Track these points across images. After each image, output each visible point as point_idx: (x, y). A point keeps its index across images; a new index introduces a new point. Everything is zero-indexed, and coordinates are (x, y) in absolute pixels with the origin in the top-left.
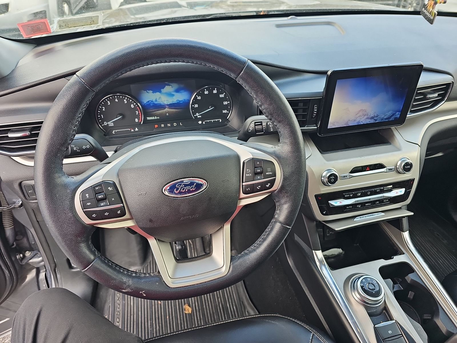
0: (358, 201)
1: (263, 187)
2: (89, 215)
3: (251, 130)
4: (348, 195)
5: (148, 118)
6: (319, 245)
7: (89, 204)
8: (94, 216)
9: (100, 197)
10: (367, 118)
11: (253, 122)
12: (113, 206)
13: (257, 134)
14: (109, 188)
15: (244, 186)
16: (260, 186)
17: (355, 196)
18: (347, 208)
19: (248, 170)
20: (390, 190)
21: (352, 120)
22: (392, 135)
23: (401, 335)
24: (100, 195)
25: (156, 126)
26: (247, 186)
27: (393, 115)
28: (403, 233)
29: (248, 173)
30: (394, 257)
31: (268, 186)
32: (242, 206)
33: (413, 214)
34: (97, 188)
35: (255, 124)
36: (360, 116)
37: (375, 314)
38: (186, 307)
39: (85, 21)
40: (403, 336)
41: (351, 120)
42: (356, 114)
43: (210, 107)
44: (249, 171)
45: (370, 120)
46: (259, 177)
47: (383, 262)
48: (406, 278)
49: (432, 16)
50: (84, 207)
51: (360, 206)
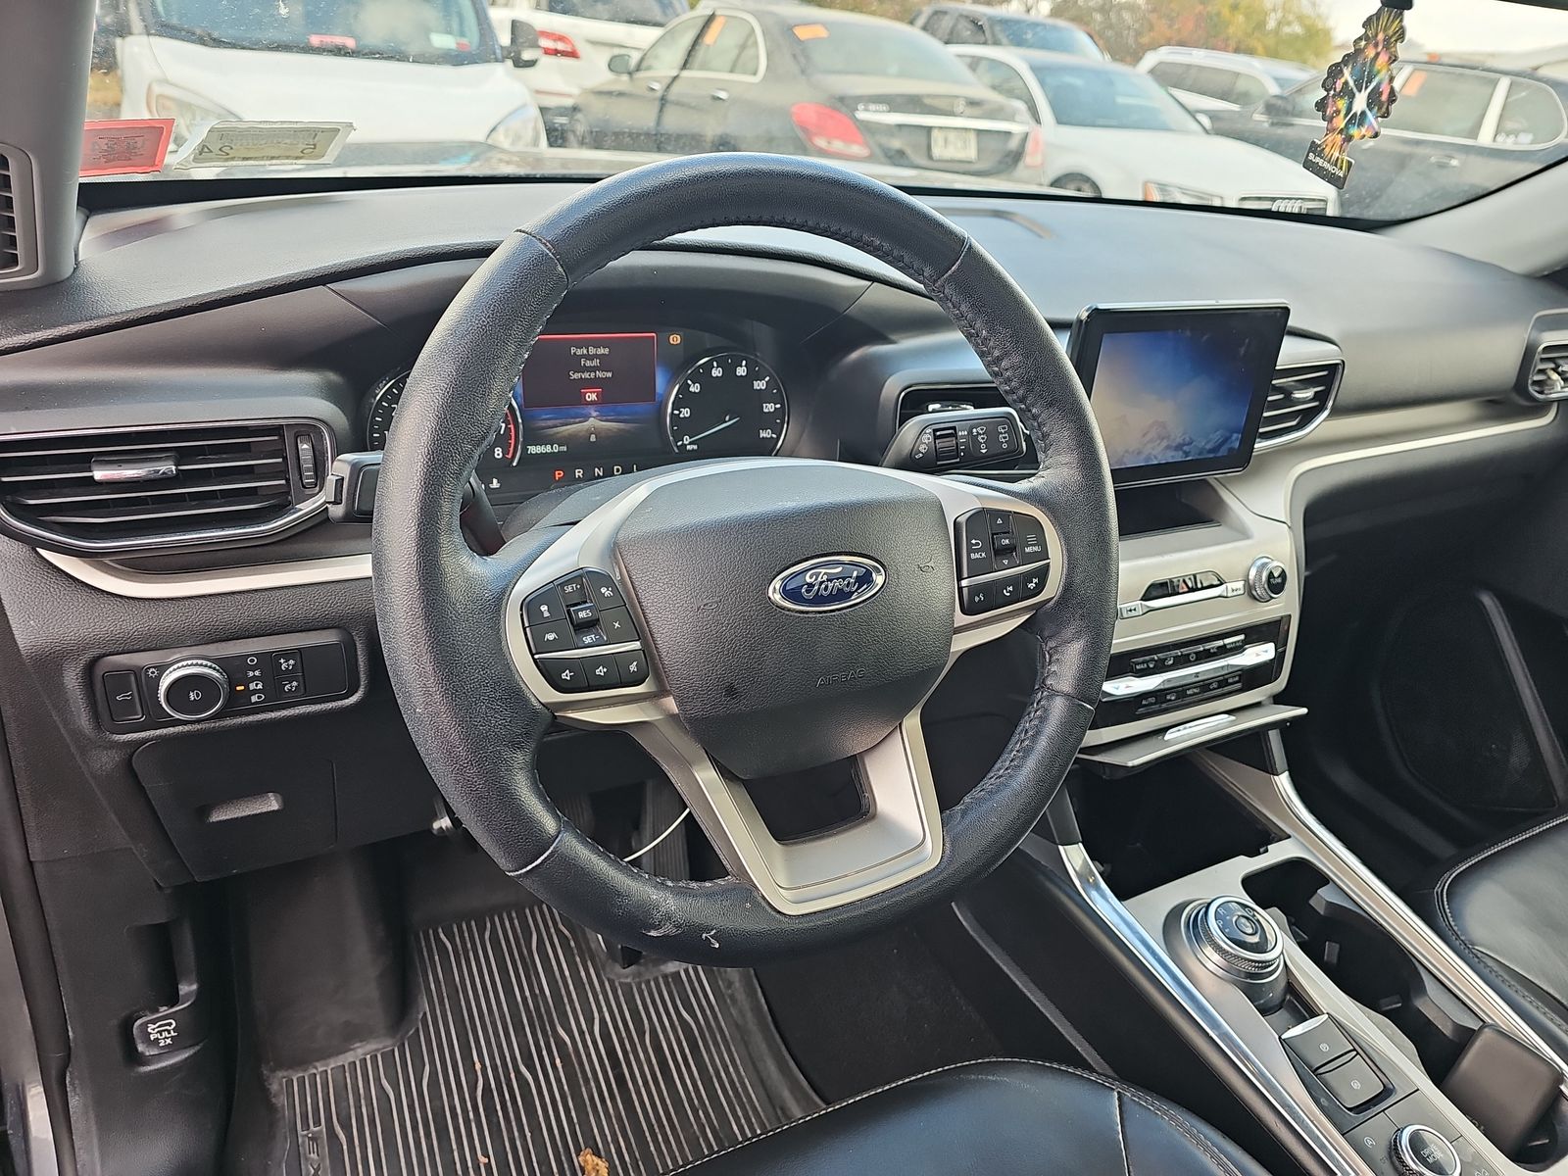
0: (1169, 680)
1: (1021, 589)
2: (550, 672)
3: (923, 451)
4: (1143, 663)
5: (533, 450)
6: (1075, 828)
7: (551, 637)
8: (566, 675)
9: (582, 615)
10: (1168, 447)
11: (929, 430)
12: (618, 648)
13: (939, 463)
14: (603, 590)
15: (965, 591)
16: (1011, 588)
17: (1160, 668)
18: (1144, 702)
19: (974, 541)
20: (1238, 649)
21: (1133, 452)
22: (1220, 503)
23: (1352, 1051)
24: (582, 609)
25: (559, 474)
26: (975, 590)
27: (1226, 440)
28: (1276, 777)
29: (976, 551)
30: (1269, 847)
31: (1031, 586)
32: (960, 654)
33: (1304, 711)
34: (569, 589)
35: (934, 435)
36: (1151, 441)
37: (1271, 1005)
38: (586, 1161)
39: (288, 141)
40: (1358, 1053)
41: (1131, 450)
42: (1144, 436)
43: (727, 418)
44: (977, 544)
45: (1173, 453)
46: (1006, 562)
47: (1246, 864)
48: (1312, 902)
49: (1341, 168)
50: (536, 646)
51: (1173, 698)
